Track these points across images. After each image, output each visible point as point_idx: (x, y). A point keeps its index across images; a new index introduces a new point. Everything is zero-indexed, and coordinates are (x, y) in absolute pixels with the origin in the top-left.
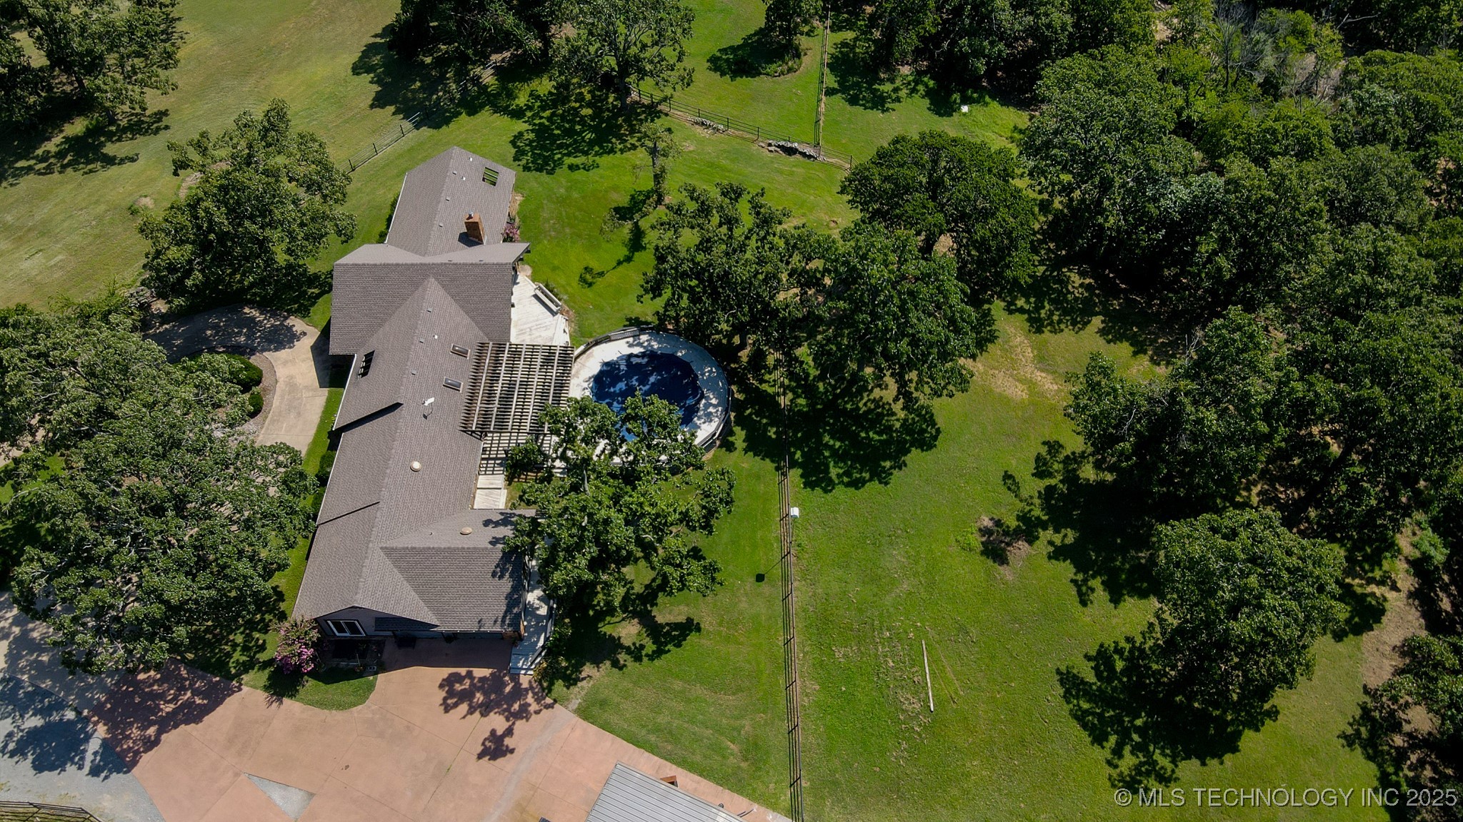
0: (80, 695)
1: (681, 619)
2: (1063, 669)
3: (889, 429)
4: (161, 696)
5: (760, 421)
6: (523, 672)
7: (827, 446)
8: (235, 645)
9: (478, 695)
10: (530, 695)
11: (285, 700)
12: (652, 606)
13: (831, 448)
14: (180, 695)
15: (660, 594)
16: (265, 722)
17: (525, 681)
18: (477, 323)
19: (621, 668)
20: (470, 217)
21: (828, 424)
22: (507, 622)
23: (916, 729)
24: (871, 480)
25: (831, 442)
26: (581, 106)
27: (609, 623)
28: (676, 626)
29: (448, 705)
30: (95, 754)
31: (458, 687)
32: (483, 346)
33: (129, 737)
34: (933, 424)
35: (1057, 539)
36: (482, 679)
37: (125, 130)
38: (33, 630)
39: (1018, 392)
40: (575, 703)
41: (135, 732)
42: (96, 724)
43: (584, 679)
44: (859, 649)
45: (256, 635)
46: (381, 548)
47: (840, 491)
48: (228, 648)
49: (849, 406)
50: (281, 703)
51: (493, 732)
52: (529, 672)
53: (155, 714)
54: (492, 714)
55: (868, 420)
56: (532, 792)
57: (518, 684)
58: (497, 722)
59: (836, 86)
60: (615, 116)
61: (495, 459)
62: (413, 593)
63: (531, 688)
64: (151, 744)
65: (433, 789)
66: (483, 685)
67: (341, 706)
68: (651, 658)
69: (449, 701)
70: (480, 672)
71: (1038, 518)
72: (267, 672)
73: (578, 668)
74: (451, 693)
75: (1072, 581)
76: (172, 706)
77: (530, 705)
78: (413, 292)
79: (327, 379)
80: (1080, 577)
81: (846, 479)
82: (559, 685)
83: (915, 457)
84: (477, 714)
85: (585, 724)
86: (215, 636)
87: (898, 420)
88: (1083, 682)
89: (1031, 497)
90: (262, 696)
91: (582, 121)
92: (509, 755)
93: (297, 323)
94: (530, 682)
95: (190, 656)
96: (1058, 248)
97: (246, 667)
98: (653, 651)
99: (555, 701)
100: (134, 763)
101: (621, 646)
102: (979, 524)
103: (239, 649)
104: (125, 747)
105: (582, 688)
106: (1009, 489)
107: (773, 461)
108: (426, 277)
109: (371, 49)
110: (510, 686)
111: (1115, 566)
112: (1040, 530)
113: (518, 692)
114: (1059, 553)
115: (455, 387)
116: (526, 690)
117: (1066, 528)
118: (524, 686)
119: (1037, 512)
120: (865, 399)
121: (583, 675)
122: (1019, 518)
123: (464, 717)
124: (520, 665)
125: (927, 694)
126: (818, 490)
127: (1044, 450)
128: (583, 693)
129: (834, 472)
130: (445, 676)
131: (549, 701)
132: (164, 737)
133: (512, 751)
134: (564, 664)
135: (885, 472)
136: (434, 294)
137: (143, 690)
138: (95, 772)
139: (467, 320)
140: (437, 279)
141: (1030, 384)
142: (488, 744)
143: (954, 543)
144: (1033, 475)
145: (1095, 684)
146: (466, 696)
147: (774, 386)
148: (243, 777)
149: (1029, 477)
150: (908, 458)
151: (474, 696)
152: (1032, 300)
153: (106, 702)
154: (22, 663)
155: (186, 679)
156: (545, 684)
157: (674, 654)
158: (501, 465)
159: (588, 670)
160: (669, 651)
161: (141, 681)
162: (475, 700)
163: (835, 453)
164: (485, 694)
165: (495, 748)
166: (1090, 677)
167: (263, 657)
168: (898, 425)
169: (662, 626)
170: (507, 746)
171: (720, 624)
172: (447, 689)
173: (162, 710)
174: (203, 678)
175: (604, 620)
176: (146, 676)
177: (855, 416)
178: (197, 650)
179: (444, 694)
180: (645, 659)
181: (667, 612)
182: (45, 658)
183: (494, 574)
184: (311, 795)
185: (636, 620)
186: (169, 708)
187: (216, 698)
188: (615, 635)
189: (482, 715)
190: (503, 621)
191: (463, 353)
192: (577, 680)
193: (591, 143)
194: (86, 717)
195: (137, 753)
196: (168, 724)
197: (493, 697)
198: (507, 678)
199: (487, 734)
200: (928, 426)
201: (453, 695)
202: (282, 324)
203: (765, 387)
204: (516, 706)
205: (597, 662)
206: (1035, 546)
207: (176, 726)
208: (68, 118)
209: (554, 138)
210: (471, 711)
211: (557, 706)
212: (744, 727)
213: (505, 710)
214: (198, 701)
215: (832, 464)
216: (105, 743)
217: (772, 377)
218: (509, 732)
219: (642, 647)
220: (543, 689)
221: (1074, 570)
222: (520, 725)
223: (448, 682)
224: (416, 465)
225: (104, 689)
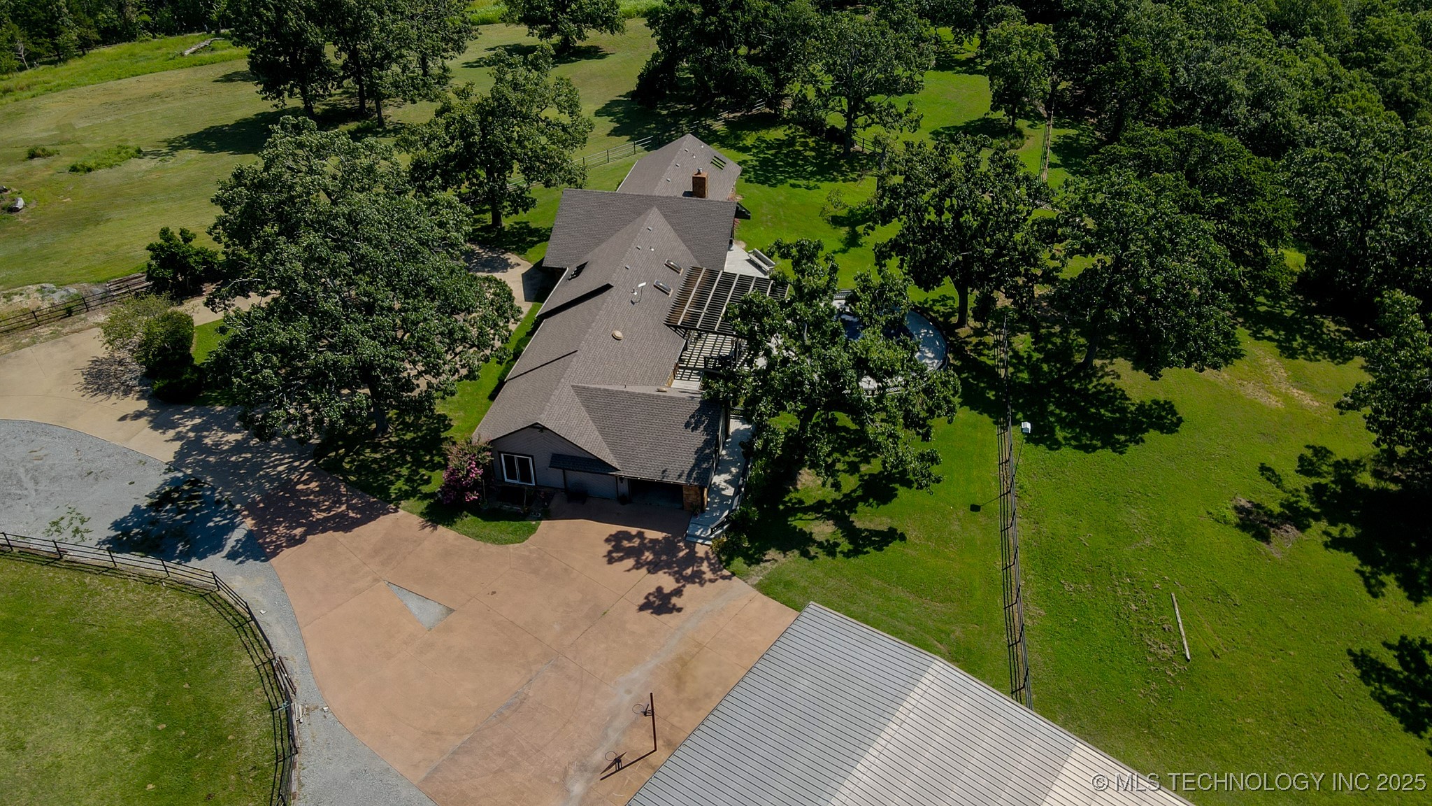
0: (238, 492)
1: (884, 528)
2: (1356, 650)
3: (1123, 410)
4: (316, 505)
5: (977, 385)
6: (700, 541)
7: (1052, 413)
8: (399, 476)
9: (647, 554)
10: (705, 564)
11: (440, 527)
12: (850, 512)
13: (1058, 417)
14: (335, 507)
15: (860, 504)
16: (415, 541)
17: (701, 550)
18: (692, 252)
19: (811, 558)
20: (699, 173)
21: (1054, 397)
22: (694, 475)
23: (1169, 673)
24: (1102, 447)
25: (1058, 411)
26: (805, 150)
27: (800, 519)
28: (877, 533)
29: (613, 558)
30: (237, 541)
31: (626, 544)
32: (695, 271)
33: (274, 533)
34: (1174, 413)
35: (1335, 532)
36: (654, 542)
37: (389, 131)
38: (206, 437)
39: (1274, 402)
40: (756, 580)
41: (281, 530)
42: (245, 517)
43: (766, 561)
44: (1093, 588)
45: (422, 471)
46: (573, 386)
47: (1067, 452)
48: (391, 478)
49: (1077, 386)
50: (435, 528)
51: (659, 589)
52: (707, 542)
53: (306, 519)
54: (660, 573)
55: (1098, 400)
56: (697, 650)
57: (692, 552)
58: (666, 581)
59: (1059, 162)
60: (838, 159)
61: (692, 369)
62: (597, 433)
63: (707, 558)
64: (293, 542)
65: (585, 628)
66: (654, 546)
67: (496, 541)
68: (847, 555)
69: (614, 555)
70: (651, 534)
71: (1307, 509)
72: (426, 503)
73: (762, 550)
74: (617, 548)
75: (1357, 571)
76: (325, 515)
77: (704, 573)
78: (634, 219)
79: (533, 296)
80: (1367, 569)
81: (1073, 443)
82: (738, 563)
83: (1152, 436)
84: (644, 571)
85: (766, 598)
86: (380, 466)
87: (1133, 404)
88: (1383, 667)
89: (1297, 490)
90: (416, 520)
91: (805, 159)
92: (675, 613)
93: (512, 258)
94: (707, 553)
95: (352, 478)
96: (1307, 300)
97: (405, 495)
98: (849, 550)
99: (733, 574)
100: (274, 554)
101: (814, 541)
102: (1234, 502)
103: (403, 479)
104: (268, 540)
105: (765, 568)
106: (1268, 479)
107: (991, 417)
108: (649, 206)
109: (614, 103)
110: (684, 552)
111: (1411, 567)
112: (1311, 520)
113: (692, 559)
114: (1337, 544)
115: (665, 292)
116: (702, 560)
117: (1344, 522)
118: (699, 555)
119: (1305, 504)
120: (1095, 383)
121: (767, 557)
122: (1282, 505)
123: (629, 570)
124: (698, 533)
125: (1181, 643)
126: (1042, 447)
127: (1309, 453)
128: (765, 572)
129: (1060, 435)
130: (613, 533)
131: (726, 572)
132: (309, 538)
133: (679, 610)
134: (746, 544)
135: (1119, 443)
136: (654, 220)
137: (299, 497)
138: (232, 556)
139: (683, 247)
140: (660, 210)
141: (1286, 398)
142: (651, 598)
143: (1205, 514)
144: (1297, 472)
145: (1401, 673)
146: (635, 553)
147: (994, 359)
148: (382, 583)
149: (1292, 472)
150: (1146, 436)
151: (643, 554)
152: (1282, 333)
153: (260, 501)
154: (190, 460)
155: (344, 496)
156: (724, 558)
157: (872, 557)
158: (698, 374)
159: (772, 554)
160: (867, 552)
161: (299, 490)
162: (644, 558)
163: (1060, 420)
164: (655, 553)
165: (660, 604)
166: (1394, 665)
167: (425, 489)
168: (1133, 408)
169: (861, 531)
170: (674, 605)
171: (929, 539)
172: (613, 543)
173: (313, 516)
174: (360, 497)
175: (795, 515)
176: (305, 487)
177: (1084, 394)
178: (360, 475)
179: (609, 547)
180: (839, 556)
181: (867, 518)
182: (212, 459)
183: (687, 425)
184: (450, 611)
185: (831, 522)
186: (321, 516)
187: (369, 515)
188: (807, 530)
189: (649, 572)
190: (689, 475)
191: (675, 270)
192: (758, 562)
193: (813, 174)
194: (237, 511)
195: (279, 547)
196: (315, 528)
197: (664, 558)
198: (681, 544)
199: (653, 590)
200: (1168, 414)
201: (618, 549)
202: (499, 257)
203: (982, 359)
204: (689, 571)
205: (784, 549)
206: (1306, 533)
207: (323, 531)
208: (344, 122)
209: (776, 167)
210: (638, 566)
211: (735, 578)
212: (953, 632)
213: (676, 573)
214: (351, 514)
215: (1058, 428)
216: (250, 534)
217: (992, 353)
218: (678, 592)
219: (837, 545)
220: (721, 562)
221: (1359, 562)
222: (690, 589)
223: (616, 539)
224: (618, 334)
225: (260, 489)
